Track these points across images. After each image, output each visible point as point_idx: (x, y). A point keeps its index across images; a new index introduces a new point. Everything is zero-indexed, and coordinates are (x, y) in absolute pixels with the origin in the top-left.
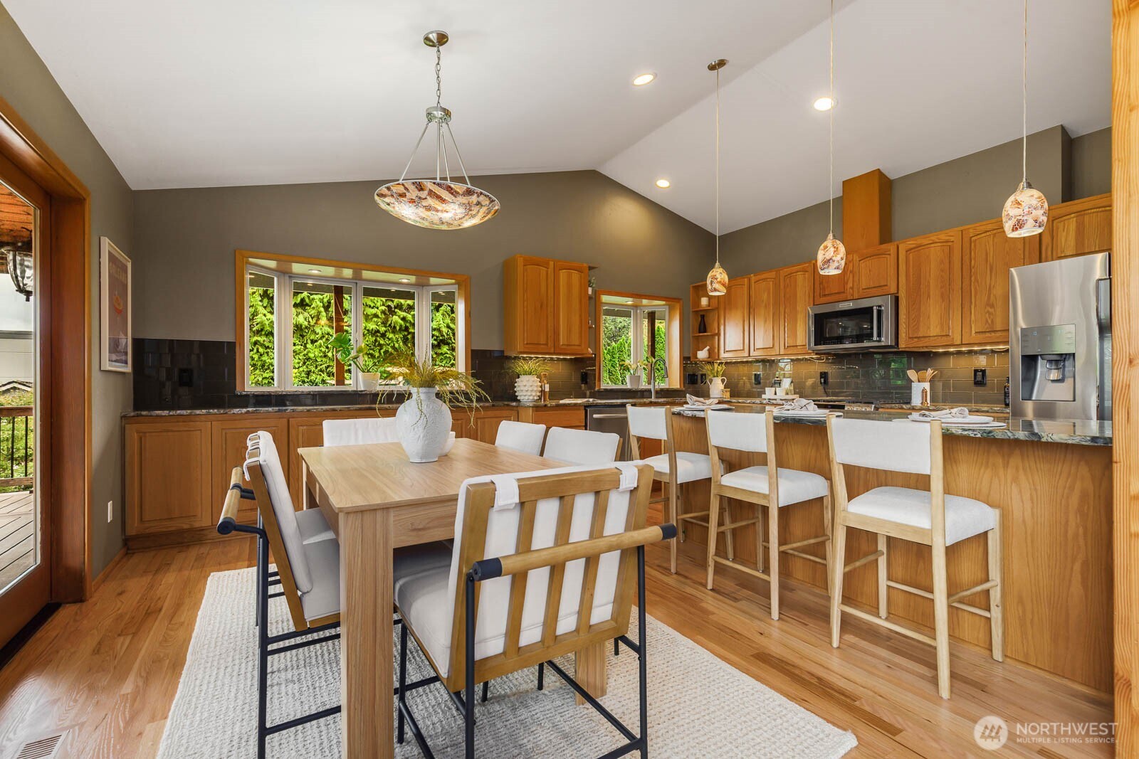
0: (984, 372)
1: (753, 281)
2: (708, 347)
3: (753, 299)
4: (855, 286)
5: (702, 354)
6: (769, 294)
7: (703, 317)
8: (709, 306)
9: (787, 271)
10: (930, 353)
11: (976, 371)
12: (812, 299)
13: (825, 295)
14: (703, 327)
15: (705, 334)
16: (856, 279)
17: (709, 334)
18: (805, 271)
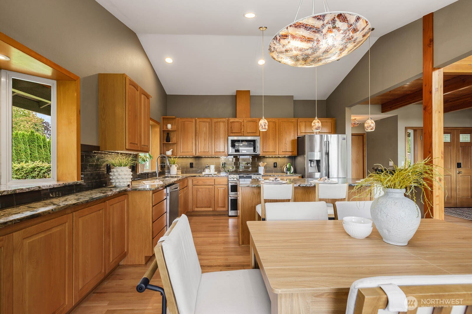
0: (276, 163)
1: (198, 121)
2: (172, 150)
3: (198, 129)
4: (245, 131)
5: (169, 153)
6: (206, 128)
7: (168, 134)
8: (171, 129)
9: (215, 120)
10: (264, 156)
11: (274, 163)
12: (227, 133)
13: (232, 133)
14: (168, 139)
15: (169, 143)
16: (245, 128)
17: (170, 143)
18: (224, 122)
